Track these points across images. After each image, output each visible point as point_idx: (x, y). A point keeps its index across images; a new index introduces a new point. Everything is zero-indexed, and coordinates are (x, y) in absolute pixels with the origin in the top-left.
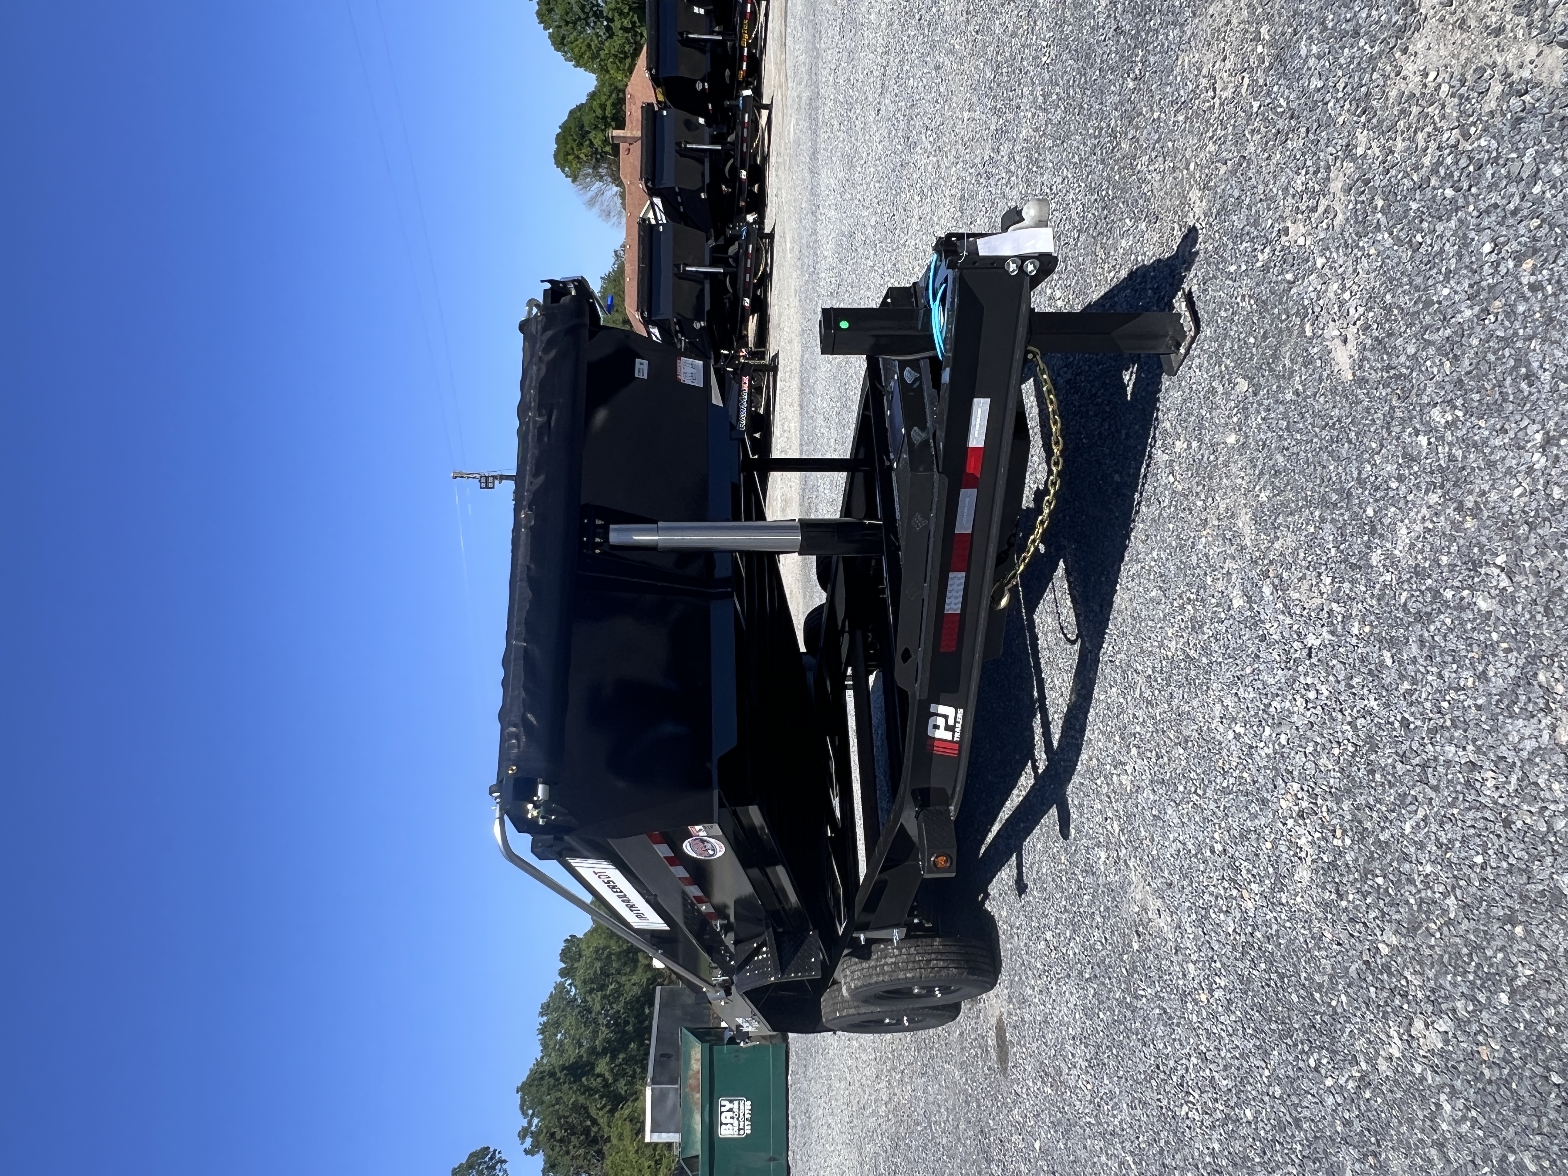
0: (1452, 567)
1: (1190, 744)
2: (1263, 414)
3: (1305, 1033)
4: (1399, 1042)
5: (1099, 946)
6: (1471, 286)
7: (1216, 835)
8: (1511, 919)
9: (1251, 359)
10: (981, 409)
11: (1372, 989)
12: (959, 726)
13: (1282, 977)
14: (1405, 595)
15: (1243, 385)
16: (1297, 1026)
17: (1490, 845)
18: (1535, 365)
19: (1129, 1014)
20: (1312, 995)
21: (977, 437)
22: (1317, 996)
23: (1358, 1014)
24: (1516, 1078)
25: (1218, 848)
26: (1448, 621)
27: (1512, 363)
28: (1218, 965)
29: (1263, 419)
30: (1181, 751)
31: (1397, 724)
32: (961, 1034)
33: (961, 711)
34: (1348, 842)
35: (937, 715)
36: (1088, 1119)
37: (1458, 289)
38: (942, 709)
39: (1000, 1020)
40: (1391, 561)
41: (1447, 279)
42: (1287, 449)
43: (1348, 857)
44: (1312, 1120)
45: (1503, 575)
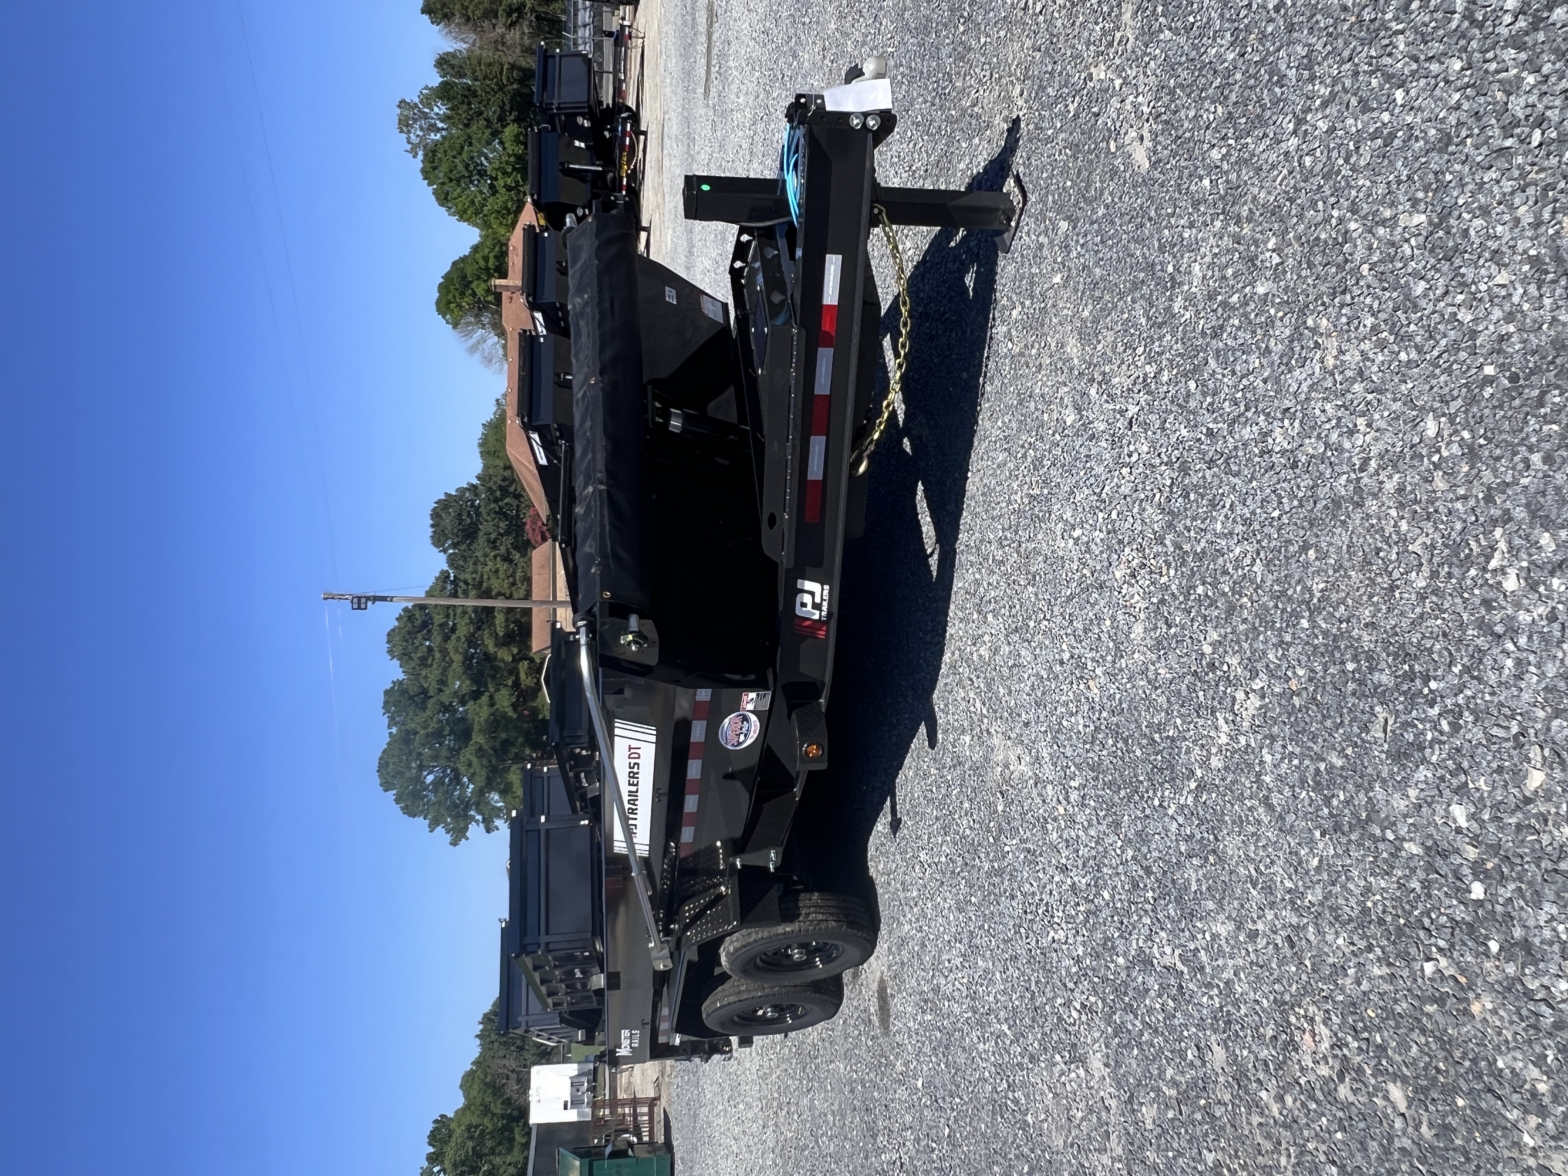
0: (1235, 275)
1: (1038, 578)
2: (1081, 241)
3: (1150, 779)
4: (1225, 728)
5: (968, 832)
6: (1232, 35)
7: (1064, 647)
8: (1305, 548)
9: (1070, 200)
10: (833, 265)
11: (1201, 694)
12: (825, 604)
13: (1126, 742)
14: (1202, 322)
15: (1064, 225)
16: (1141, 778)
17: (1283, 494)
18: (1283, 67)
19: (997, 880)
20: (1153, 739)
21: (831, 295)
22: (1157, 736)
23: (1192, 726)
24: (1320, 689)
25: (1066, 656)
26: (1236, 322)
27: (1267, 77)
28: (1073, 769)
29: (1082, 245)
30: (1030, 589)
31: (1203, 437)
32: (845, 1022)
33: (827, 587)
34: (1172, 572)
35: (803, 591)
36: (966, 1015)
37: (1223, 42)
38: (809, 585)
39: (882, 981)
40: (1190, 299)
41: (1214, 40)
42: (1102, 259)
43: (1173, 587)
44: (1160, 858)
45: (1274, 255)
